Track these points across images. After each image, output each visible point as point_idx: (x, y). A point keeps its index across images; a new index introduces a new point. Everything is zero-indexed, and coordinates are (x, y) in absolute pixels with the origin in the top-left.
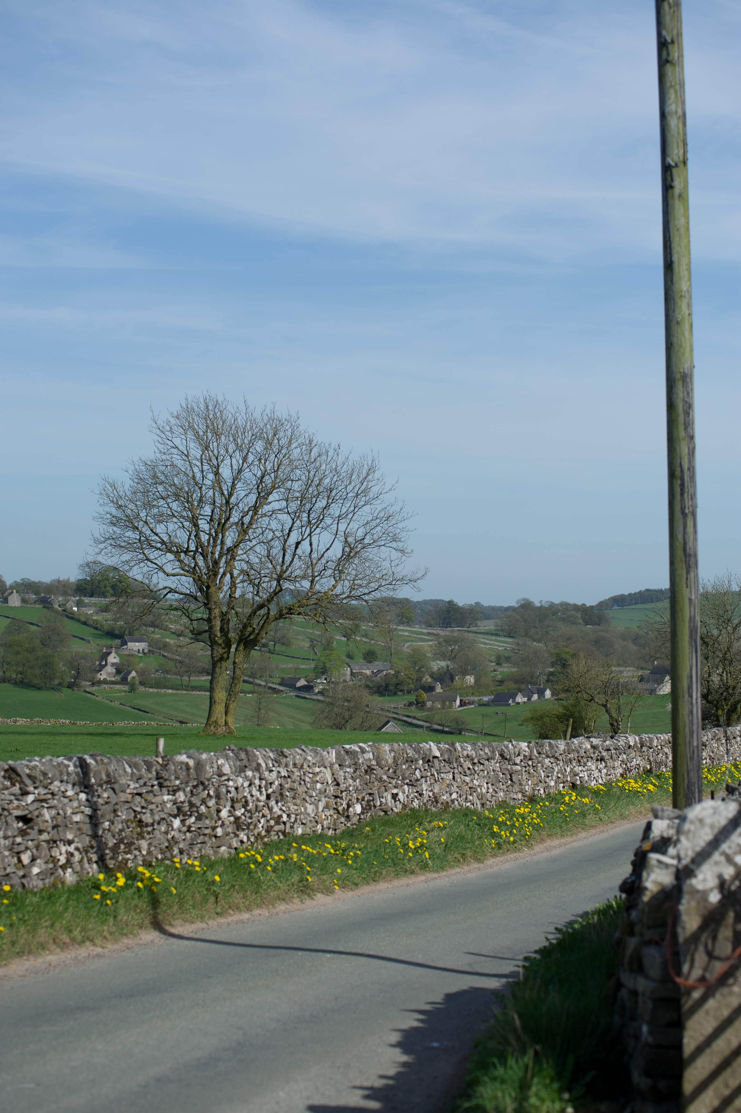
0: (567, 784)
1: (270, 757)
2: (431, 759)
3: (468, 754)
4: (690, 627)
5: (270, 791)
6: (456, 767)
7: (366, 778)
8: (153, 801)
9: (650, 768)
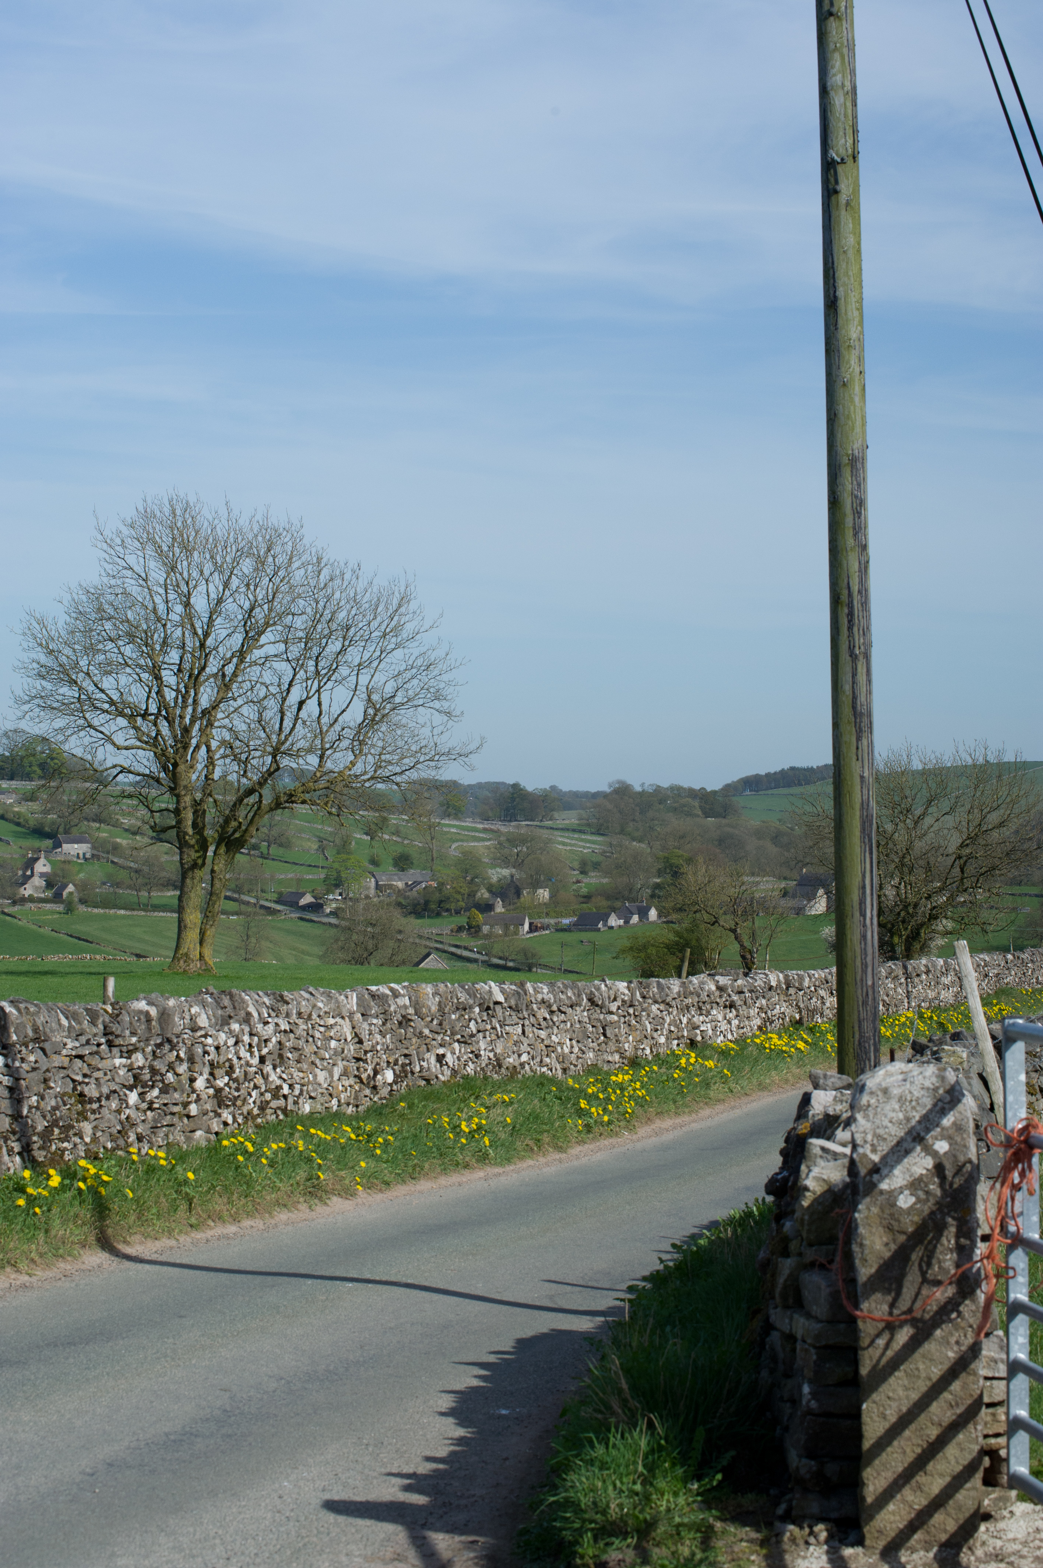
0: (683, 1041)
1: (264, 1003)
2: (492, 1006)
3: (543, 999)
4: (862, 816)
5: (265, 1051)
6: (526, 1016)
7: (400, 1033)
8: (100, 1066)
9: (800, 1019)
